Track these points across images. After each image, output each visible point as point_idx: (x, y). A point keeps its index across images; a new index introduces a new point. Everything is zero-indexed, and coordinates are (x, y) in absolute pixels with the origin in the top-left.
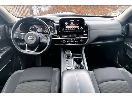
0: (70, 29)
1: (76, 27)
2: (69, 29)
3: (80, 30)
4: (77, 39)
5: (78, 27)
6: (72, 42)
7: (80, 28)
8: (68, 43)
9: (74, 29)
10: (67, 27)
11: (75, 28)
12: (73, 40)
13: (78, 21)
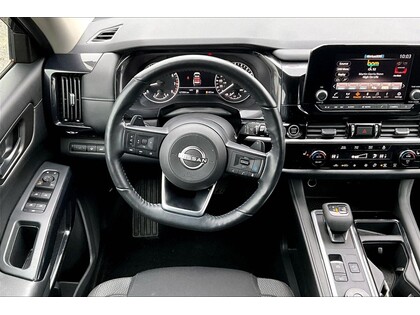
0: (357, 96)
1: (386, 86)
2: (353, 93)
3: (406, 99)
4: (387, 145)
5: (397, 86)
6: (355, 161)
7: (406, 92)
8: (335, 161)
9: (377, 97)
10: (340, 86)
11: (383, 93)
12: (363, 147)
13: (402, 56)
